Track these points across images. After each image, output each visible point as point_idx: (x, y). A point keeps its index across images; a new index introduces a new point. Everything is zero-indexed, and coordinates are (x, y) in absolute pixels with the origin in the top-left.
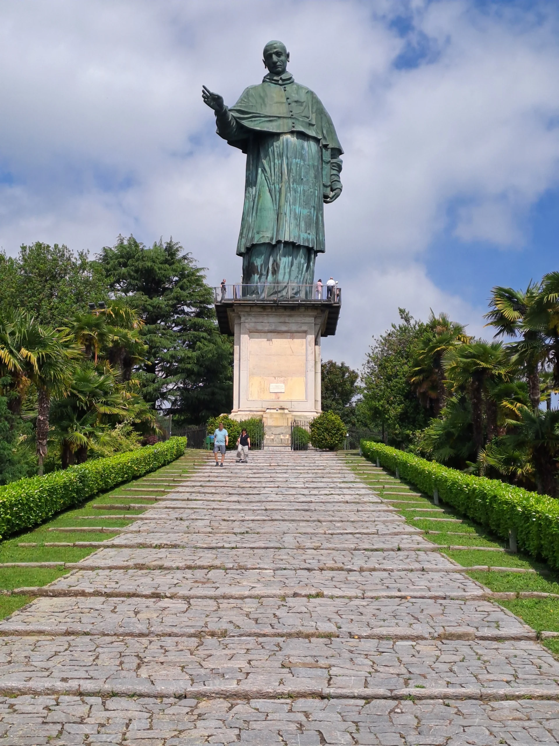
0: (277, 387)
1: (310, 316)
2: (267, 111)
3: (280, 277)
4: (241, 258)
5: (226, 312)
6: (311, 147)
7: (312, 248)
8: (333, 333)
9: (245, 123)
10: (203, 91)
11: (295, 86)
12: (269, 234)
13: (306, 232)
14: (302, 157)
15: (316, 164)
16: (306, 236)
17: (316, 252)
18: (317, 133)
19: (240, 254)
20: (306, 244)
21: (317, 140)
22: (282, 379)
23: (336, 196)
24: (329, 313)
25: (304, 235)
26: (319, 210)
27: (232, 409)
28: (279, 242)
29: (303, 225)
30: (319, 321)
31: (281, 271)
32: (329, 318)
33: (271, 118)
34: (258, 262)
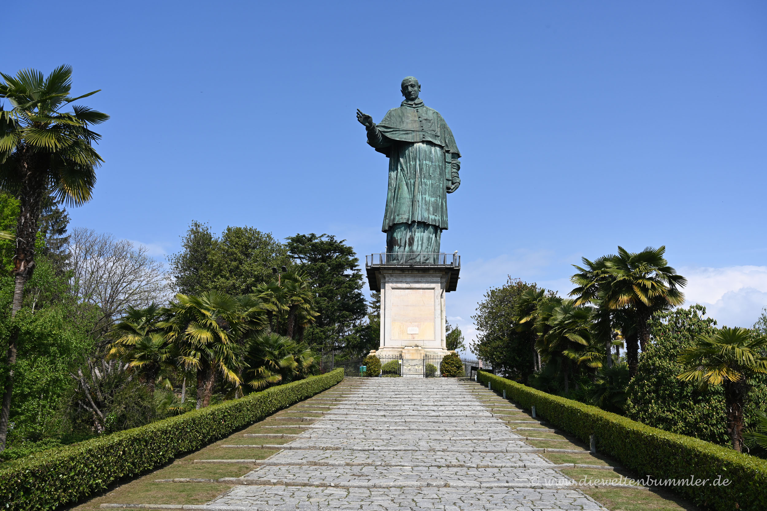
0: (413, 329)
1: (437, 277)
2: (404, 126)
3: (415, 248)
4: (386, 234)
5: (374, 274)
6: (436, 152)
7: (439, 226)
8: (454, 290)
9: (388, 135)
10: (357, 113)
11: (425, 108)
12: (406, 216)
13: (434, 215)
14: (431, 160)
15: (441, 165)
16: (433, 217)
17: (441, 229)
18: (441, 142)
19: (384, 231)
20: (434, 224)
21: (441, 147)
22: (416, 324)
23: (457, 188)
24: (452, 274)
25: (432, 217)
26: (444, 198)
27: (379, 346)
28: (413, 222)
29: (431, 209)
30: (444, 280)
31: (415, 243)
32: (451, 278)
33: (407, 132)
34: (398, 235)
